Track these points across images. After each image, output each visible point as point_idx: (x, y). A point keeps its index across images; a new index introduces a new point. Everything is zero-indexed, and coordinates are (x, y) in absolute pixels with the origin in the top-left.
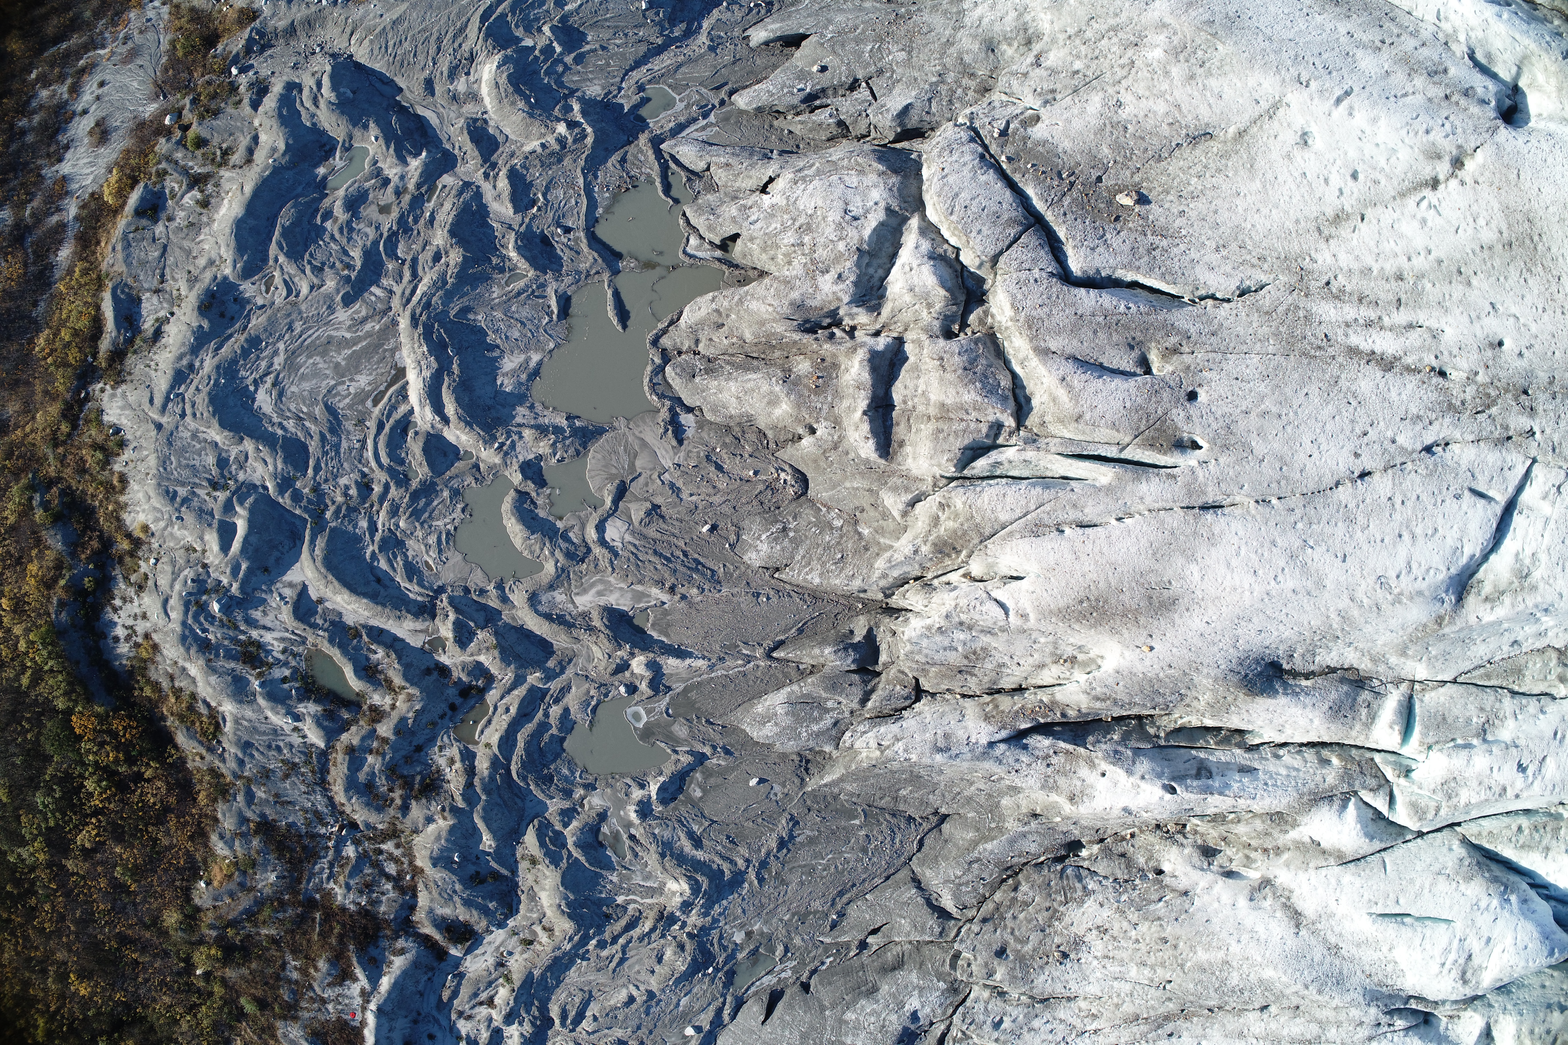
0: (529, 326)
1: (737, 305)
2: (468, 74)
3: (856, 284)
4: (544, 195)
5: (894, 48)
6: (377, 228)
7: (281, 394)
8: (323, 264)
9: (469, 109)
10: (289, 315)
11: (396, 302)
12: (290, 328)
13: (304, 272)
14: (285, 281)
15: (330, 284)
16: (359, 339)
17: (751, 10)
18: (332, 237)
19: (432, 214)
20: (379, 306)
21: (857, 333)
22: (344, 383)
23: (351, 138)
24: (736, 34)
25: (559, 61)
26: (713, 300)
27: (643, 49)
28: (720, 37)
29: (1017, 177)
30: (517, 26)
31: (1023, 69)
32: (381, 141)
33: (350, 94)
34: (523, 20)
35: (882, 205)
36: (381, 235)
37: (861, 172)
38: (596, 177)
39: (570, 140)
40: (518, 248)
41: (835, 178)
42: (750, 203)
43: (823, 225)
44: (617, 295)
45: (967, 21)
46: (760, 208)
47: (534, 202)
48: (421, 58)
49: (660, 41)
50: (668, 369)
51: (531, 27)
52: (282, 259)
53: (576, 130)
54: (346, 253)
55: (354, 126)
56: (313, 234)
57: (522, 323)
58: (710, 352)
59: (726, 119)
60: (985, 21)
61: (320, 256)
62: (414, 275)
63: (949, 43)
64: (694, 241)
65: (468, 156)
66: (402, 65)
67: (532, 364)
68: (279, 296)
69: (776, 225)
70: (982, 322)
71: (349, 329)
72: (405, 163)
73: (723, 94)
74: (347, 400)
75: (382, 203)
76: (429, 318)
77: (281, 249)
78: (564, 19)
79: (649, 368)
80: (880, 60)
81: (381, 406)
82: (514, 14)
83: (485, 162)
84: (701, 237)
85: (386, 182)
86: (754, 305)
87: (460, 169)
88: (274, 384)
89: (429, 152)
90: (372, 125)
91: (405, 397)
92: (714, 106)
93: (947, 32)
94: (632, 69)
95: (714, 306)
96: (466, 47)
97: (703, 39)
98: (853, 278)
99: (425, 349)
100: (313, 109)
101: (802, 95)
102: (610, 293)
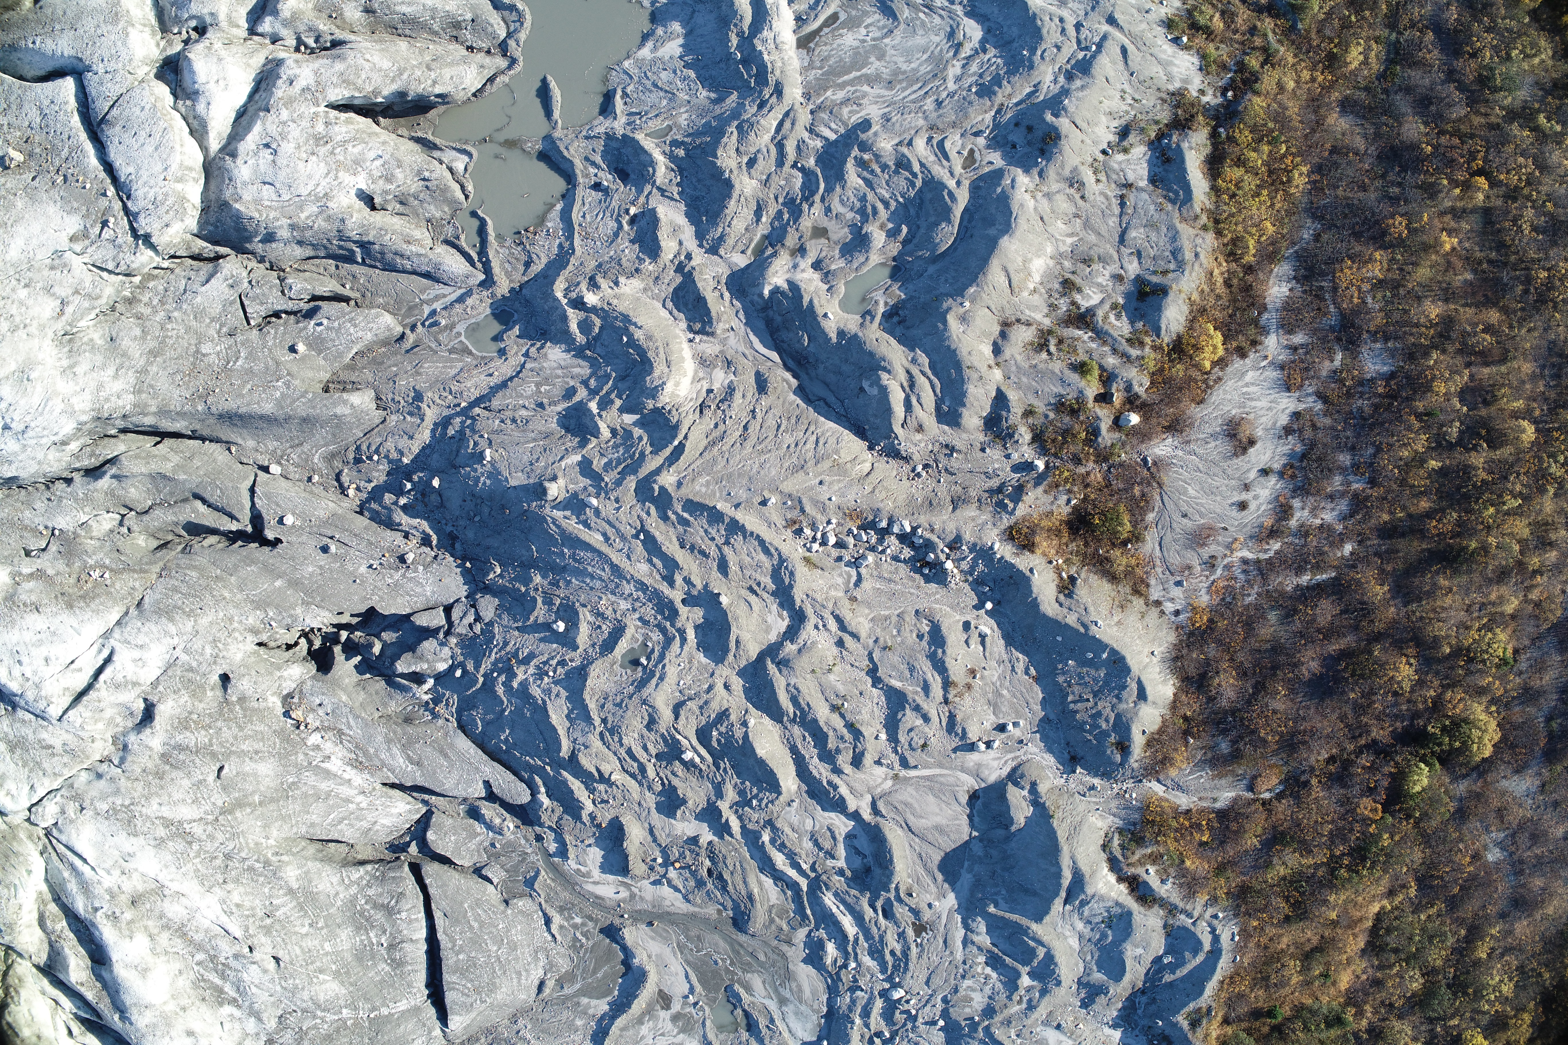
0: (649, 84)
1: (405, 69)
2: (710, 391)
3: (278, 77)
4: (620, 227)
5: (213, 359)
6: (828, 210)
7: (951, 35)
8: (896, 172)
9: (710, 347)
10: (939, 116)
11: (804, 117)
12: (939, 104)
13: (922, 165)
14: (947, 158)
15: (886, 145)
16: (851, 83)
17: (377, 451)
18: (886, 204)
19: (758, 220)
20: (824, 116)
21: (294, 43)
22: (874, 39)
23: (862, 325)
24: (394, 417)
25: (593, 393)
26: (435, 82)
27: (496, 403)
28: (411, 414)
29: (103, 175)
30: (640, 438)
31: (77, 299)
32: (820, 312)
33: (865, 385)
34: (632, 446)
35: (239, 161)
36: (823, 200)
37: (258, 201)
38: (560, 246)
39: (584, 286)
40: (652, 163)
41: (286, 197)
42: (381, 182)
43: (301, 141)
44: (548, 113)
45: (131, 377)
46: (370, 175)
47: (633, 221)
48: (771, 422)
49: (477, 410)
50: (503, 34)
51: (623, 436)
52: (951, 184)
53: (573, 295)
54: (869, 183)
55: (856, 335)
56: (912, 212)
57: (655, 85)
58: (454, 46)
59: (410, 308)
60: (111, 371)
61: (901, 183)
62: (780, 146)
63: (154, 353)
64: (459, 166)
65: (712, 284)
66: (798, 418)
67: (650, 44)
68: (954, 143)
69: (354, 150)
70: (170, 43)
71: (864, 96)
72: (790, 282)
73: (411, 338)
74: (869, 21)
75: (823, 241)
76: (761, 92)
77: (951, 194)
78: (583, 443)
79: (523, 36)
80: (230, 348)
81: (829, 12)
82: (642, 454)
83: (690, 274)
84: (450, 169)
85: (817, 265)
86: (386, 64)
87: (724, 271)
88: (960, 45)
89: (761, 295)
90: (833, 336)
91: (798, 19)
92: (423, 324)
93: (154, 369)
94: (511, 379)
95: (433, 75)
96: (708, 422)
97: (431, 415)
98: (280, 82)
99: (766, 57)
100: (915, 371)
101: (319, 317)
102: (556, 114)
